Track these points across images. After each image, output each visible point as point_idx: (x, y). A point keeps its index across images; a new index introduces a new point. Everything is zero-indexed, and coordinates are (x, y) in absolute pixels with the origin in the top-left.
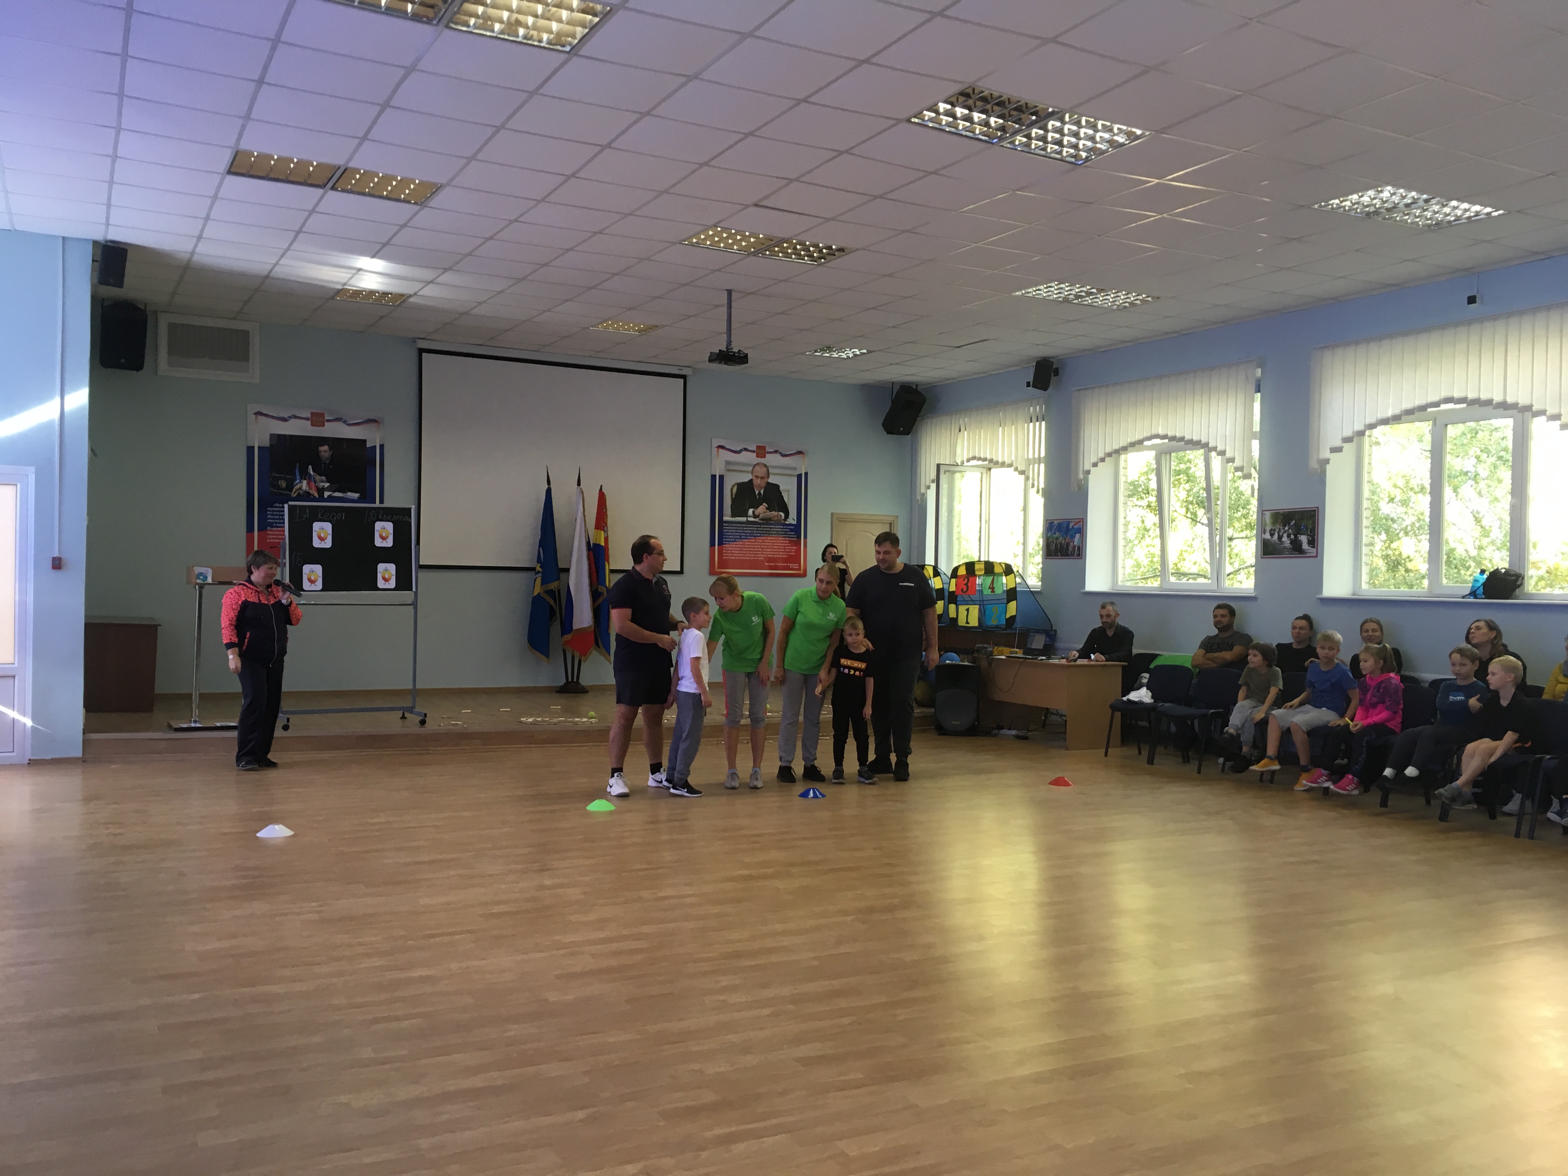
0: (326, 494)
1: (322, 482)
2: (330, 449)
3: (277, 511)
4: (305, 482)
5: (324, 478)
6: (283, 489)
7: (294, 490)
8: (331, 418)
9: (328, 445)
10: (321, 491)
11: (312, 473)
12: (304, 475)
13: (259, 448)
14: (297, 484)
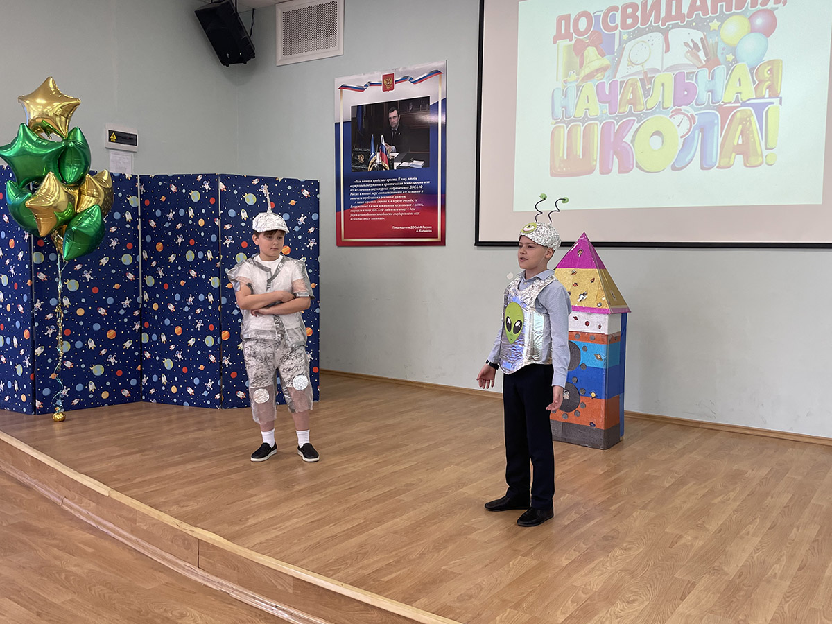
0: (396, 165)
1: (392, 152)
2: (398, 114)
3: (358, 188)
4: (378, 154)
5: (393, 147)
6: (361, 164)
7: (370, 164)
8: (400, 78)
9: (397, 110)
10: (391, 162)
11: (384, 143)
12: (378, 147)
13: (344, 123)
14: (372, 157)
